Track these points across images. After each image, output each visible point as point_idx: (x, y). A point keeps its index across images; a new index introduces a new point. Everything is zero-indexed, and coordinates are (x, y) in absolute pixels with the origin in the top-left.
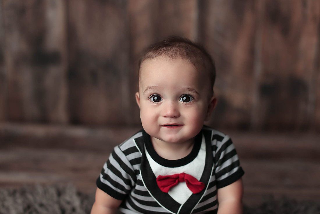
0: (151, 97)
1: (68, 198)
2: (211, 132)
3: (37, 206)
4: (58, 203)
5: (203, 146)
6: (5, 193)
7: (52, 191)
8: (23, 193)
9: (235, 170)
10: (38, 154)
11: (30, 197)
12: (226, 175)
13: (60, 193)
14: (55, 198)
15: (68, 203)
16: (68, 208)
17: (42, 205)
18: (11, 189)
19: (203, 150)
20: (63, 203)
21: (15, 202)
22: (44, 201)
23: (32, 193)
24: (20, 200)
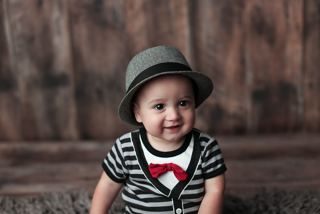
0: (155, 107)
1: (81, 202)
2: (200, 133)
3: (54, 210)
4: (73, 206)
5: (192, 144)
6: (26, 201)
7: (68, 197)
8: (42, 200)
9: (219, 166)
10: (54, 167)
11: (48, 203)
12: (211, 170)
13: (73, 199)
14: (70, 202)
15: (82, 206)
16: (82, 210)
17: (58, 209)
18: (31, 198)
19: (191, 147)
20: (78, 207)
21: (35, 208)
22: (61, 206)
23: (49, 200)
24: (39, 207)
